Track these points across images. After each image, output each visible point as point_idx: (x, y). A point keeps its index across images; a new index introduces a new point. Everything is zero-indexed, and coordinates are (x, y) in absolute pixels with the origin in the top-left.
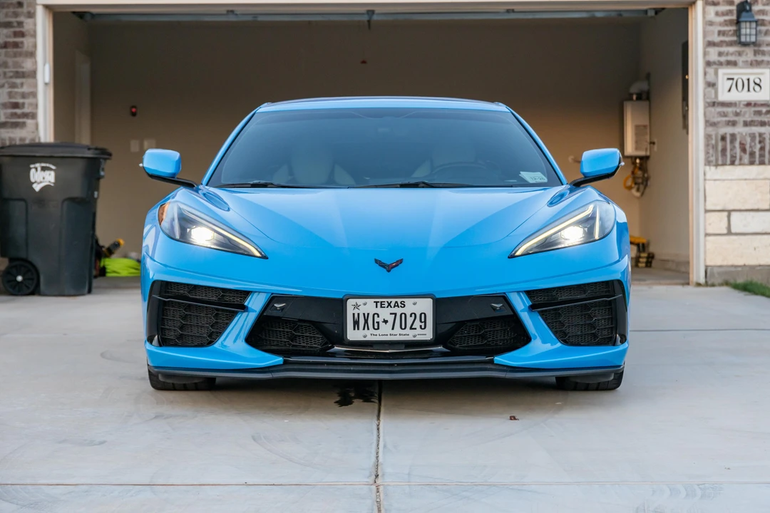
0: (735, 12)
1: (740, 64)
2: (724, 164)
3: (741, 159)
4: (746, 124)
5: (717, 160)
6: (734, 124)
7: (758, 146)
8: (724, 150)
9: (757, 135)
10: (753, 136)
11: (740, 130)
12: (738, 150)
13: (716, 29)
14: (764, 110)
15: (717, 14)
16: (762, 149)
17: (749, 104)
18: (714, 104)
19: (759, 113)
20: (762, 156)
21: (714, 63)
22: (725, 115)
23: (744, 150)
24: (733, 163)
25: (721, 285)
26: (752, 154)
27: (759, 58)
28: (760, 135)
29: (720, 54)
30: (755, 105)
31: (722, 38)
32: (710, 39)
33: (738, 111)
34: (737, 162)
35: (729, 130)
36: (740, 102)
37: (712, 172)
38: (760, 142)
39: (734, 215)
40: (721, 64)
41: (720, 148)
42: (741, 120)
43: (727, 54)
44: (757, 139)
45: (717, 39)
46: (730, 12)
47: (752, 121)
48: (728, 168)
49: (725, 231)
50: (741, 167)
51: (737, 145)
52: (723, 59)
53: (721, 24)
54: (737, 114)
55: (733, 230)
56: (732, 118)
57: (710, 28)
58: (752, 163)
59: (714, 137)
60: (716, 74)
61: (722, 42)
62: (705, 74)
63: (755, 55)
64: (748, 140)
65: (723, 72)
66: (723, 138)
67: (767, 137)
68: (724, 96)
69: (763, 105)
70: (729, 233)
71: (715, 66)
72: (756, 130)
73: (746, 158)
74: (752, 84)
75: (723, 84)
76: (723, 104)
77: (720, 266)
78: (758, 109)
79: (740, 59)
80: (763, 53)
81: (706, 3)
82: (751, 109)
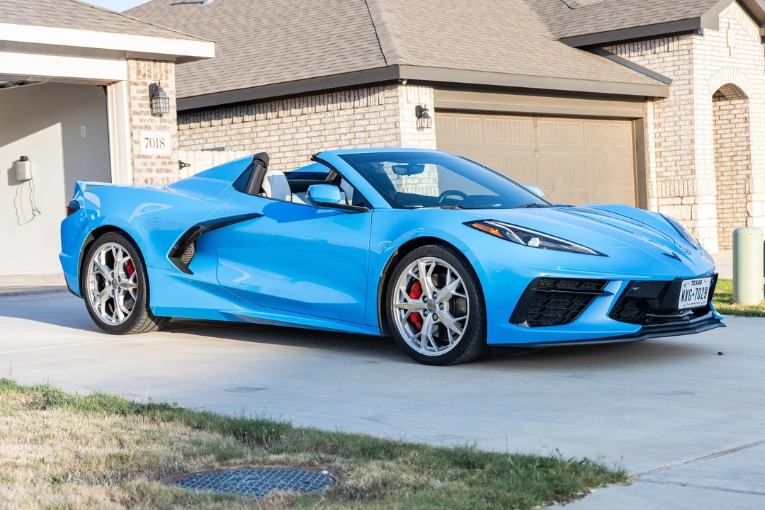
0: (148, 91)
1: (152, 128)
4: (158, 171)
6: (151, 170)
9: (165, 179)
10: (163, 180)
11: (154, 175)
13: (138, 102)
14: (167, 161)
15: (138, 92)
17: (158, 157)
18: (139, 156)
19: (164, 163)
21: (138, 127)
22: (145, 164)
27: (163, 124)
28: (168, 179)
29: (141, 121)
30: (162, 157)
31: (141, 109)
32: (133, 109)
33: (153, 161)
35: (148, 175)
36: (154, 155)
40: (142, 128)
42: (154, 168)
43: (145, 121)
44: (166, 182)
45: (139, 109)
46: (143, 92)
47: (161, 169)
52: (143, 124)
53: (140, 99)
54: (152, 164)
56: (150, 167)
57: (133, 101)
59: (141, 180)
60: (139, 134)
61: (141, 112)
62: (132, 135)
63: (161, 122)
64: (161, 182)
65: (145, 133)
66: (146, 181)
67: (171, 180)
68: (144, 152)
69: (166, 158)
71: (138, 129)
72: (165, 175)
74: (159, 143)
75: (144, 142)
76: (144, 157)
78: (163, 160)
79: (152, 125)
80: (165, 121)
81: (130, 83)
82: (160, 161)
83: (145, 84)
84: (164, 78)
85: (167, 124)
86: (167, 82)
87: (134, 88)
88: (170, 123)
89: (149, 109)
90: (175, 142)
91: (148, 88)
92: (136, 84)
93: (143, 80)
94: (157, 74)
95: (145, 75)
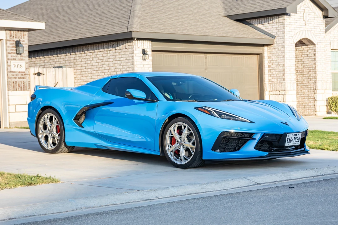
0: (15, 43)
1: (17, 59)
2: (14, 90)
3: (18, 89)
4: (19, 78)
5: (12, 89)
6: (16, 78)
7: (23, 85)
8: (14, 86)
9: (22, 82)
10: (21, 82)
11: (17, 80)
12: (18, 86)
13: (10, 48)
14: (24, 74)
15: (10, 44)
16: (24, 86)
17: (19, 72)
18: (10, 72)
19: (22, 75)
20: (24, 88)
21: (10, 59)
22: (13, 75)
23: (19, 86)
24: (16, 90)
25: (14, 128)
26: (21, 87)
27: (22, 58)
28: (23, 82)
29: (11, 56)
30: (21, 72)
31: (12, 51)
32: (8, 51)
33: (17, 74)
34: (17, 90)
35: (15, 80)
36: (17, 71)
37: (11, 93)
38: (23, 84)
39: (16, 106)
40: (12, 59)
41: (13, 86)
42: (17, 77)
43: (13, 56)
44: (23, 83)
45: (11, 52)
46: (13, 44)
47: (21, 77)
48: (15, 92)
49: (15, 111)
50: (18, 91)
51: (17, 84)
52: (12, 58)
53: (11, 47)
54: (17, 75)
55: (17, 111)
56: (15, 76)
57: (8, 48)
58: (21, 90)
59: (11, 82)
60: (11, 62)
61: (12, 53)
62: (7, 62)
63: (21, 57)
64: (20, 83)
65: (13, 62)
66: (13, 83)
67: (25, 82)
68: (13, 70)
69: (23, 72)
70: (16, 112)
71: (10, 60)
72: (22, 80)
73: (20, 88)
74: (20, 66)
75: (12, 66)
76: (13, 72)
77: (14, 122)
78: (22, 73)
79: (17, 58)
80: (23, 56)
81: (7, 40)
82: (20, 74)
83: (14, 41)
84: (22, 38)
85: (23, 58)
86: (24, 39)
87: (8, 42)
88: (25, 57)
89: (15, 52)
90: (27, 65)
91: (15, 42)
92: (9, 41)
93: (13, 39)
94: (19, 36)
95: (13, 37)
